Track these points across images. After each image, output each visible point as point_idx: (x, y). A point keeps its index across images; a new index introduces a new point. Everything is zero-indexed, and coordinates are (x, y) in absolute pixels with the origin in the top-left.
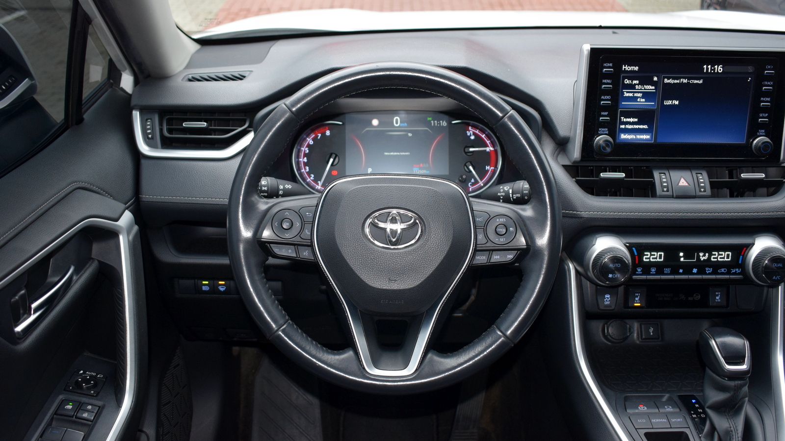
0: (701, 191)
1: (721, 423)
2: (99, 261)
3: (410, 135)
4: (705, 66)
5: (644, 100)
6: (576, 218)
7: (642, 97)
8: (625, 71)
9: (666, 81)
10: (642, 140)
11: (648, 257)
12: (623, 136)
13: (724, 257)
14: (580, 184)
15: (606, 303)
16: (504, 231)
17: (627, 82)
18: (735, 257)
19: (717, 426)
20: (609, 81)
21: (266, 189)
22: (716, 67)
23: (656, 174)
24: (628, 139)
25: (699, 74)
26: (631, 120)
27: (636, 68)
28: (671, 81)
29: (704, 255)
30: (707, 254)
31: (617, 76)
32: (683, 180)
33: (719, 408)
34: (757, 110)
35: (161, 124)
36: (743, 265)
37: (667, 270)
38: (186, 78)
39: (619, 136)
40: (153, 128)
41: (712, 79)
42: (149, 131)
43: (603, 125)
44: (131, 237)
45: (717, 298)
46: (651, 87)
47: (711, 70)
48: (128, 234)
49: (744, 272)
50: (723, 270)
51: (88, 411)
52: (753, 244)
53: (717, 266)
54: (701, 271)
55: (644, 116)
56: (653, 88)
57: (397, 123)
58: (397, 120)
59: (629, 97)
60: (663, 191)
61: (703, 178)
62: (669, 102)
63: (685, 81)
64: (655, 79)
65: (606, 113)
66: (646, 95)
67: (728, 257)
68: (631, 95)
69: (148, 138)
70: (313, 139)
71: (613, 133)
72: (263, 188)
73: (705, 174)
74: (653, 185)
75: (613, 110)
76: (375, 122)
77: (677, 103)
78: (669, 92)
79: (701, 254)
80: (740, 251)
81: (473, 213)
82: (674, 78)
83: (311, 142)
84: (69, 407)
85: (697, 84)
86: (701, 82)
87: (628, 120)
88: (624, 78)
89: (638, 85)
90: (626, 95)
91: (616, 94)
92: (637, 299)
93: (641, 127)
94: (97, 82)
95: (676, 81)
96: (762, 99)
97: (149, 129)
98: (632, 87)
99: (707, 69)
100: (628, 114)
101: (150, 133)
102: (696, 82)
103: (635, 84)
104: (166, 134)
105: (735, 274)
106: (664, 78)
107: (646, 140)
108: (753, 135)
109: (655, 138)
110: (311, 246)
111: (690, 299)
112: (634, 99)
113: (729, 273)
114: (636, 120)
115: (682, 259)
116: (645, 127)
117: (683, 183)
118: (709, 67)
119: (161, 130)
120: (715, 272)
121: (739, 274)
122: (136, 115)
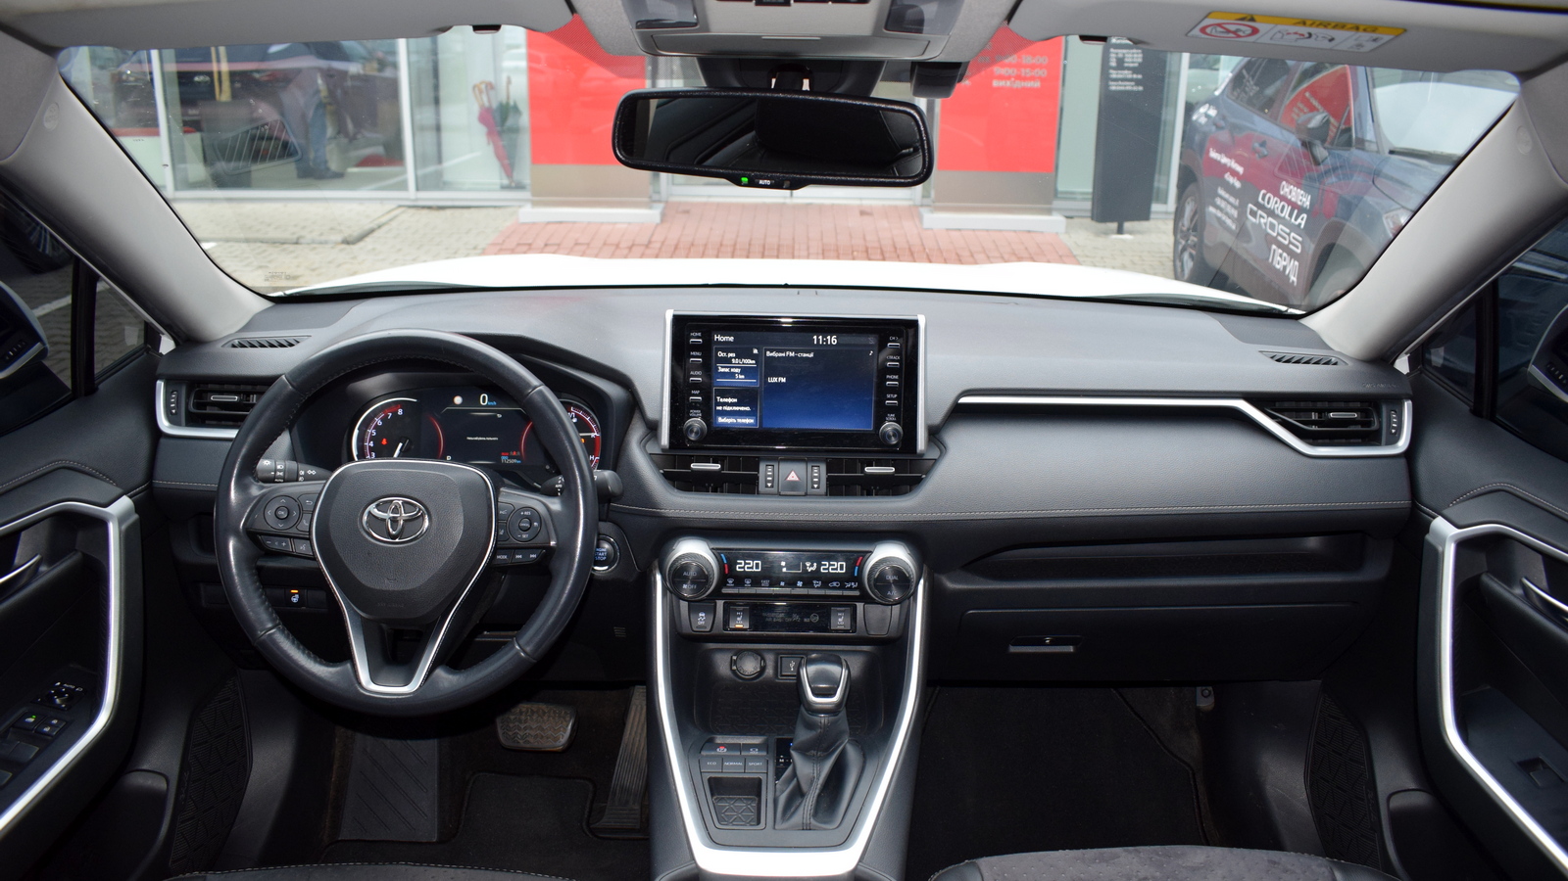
0: (813, 487)
1: (803, 767)
2: (84, 554)
3: (499, 416)
4: (815, 337)
5: (743, 377)
6: (655, 517)
7: (741, 373)
8: (718, 342)
9: (768, 354)
10: (745, 424)
11: (742, 566)
12: (721, 420)
13: (837, 567)
14: (668, 477)
15: (700, 623)
16: (528, 525)
17: (721, 354)
18: (850, 568)
19: (798, 772)
20: (698, 354)
21: (281, 474)
22: (829, 337)
23: (762, 466)
24: (727, 423)
25: (809, 346)
26: (730, 400)
27: (731, 339)
28: (774, 354)
29: (812, 566)
30: (815, 564)
31: (707, 348)
32: (793, 473)
33: (804, 750)
34: (883, 391)
35: (188, 397)
36: (859, 579)
37: (766, 582)
38: (230, 344)
39: (716, 419)
40: (178, 402)
41: (822, 352)
42: (173, 405)
43: (695, 405)
44: (124, 527)
45: (840, 620)
46: (751, 362)
47: (823, 341)
48: (120, 523)
49: (861, 587)
50: (835, 584)
51: (51, 725)
52: (871, 552)
53: (827, 580)
54: (808, 584)
55: (745, 396)
56: (754, 362)
57: (484, 402)
58: (484, 397)
59: (724, 373)
60: (767, 486)
61: (819, 473)
62: (775, 380)
63: (792, 354)
64: (755, 351)
65: (698, 392)
66: (745, 371)
67: (842, 568)
68: (727, 370)
69: (172, 413)
70: (382, 420)
71: (708, 415)
72: (278, 473)
73: (823, 467)
74: (756, 478)
75: (706, 390)
76: (458, 400)
77: (784, 380)
78: (773, 367)
79: (808, 564)
80: (856, 560)
81: (496, 505)
82: (778, 351)
83: (380, 423)
84: (31, 720)
85: (807, 357)
86: (812, 355)
87: (726, 400)
88: (718, 350)
89: (735, 358)
90: (721, 370)
91: (708, 367)
92: (739, 619)
93: (742, 408)
94: (131, 346)
95: (781, 355)
96: (888, 376)
97: (173, 403)
98: (728, 361)
99: (818, 340)
100: (725, 393)
101: (173, 408)
102: (805, 355)
103: (731, 358)
104: (192, 409)
105: (851, 588)
106: (766, 350)
107: (749, 424)
108: (880, 420)
109: (761, 423)
110: (310, 539)
111: (805, 620)
112: (732, 375)
113: (842, 587)
114: (735, 400)
115: (784, 570)
116: (748, 409)
117: (793, 477)
118: (820, 337)
119: (187, 404)
120: (825, 585)
121: (855, 589)
122: (160, 385)
